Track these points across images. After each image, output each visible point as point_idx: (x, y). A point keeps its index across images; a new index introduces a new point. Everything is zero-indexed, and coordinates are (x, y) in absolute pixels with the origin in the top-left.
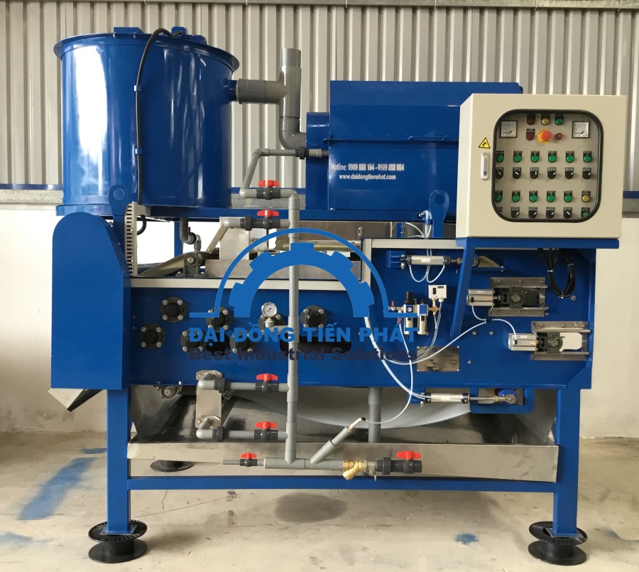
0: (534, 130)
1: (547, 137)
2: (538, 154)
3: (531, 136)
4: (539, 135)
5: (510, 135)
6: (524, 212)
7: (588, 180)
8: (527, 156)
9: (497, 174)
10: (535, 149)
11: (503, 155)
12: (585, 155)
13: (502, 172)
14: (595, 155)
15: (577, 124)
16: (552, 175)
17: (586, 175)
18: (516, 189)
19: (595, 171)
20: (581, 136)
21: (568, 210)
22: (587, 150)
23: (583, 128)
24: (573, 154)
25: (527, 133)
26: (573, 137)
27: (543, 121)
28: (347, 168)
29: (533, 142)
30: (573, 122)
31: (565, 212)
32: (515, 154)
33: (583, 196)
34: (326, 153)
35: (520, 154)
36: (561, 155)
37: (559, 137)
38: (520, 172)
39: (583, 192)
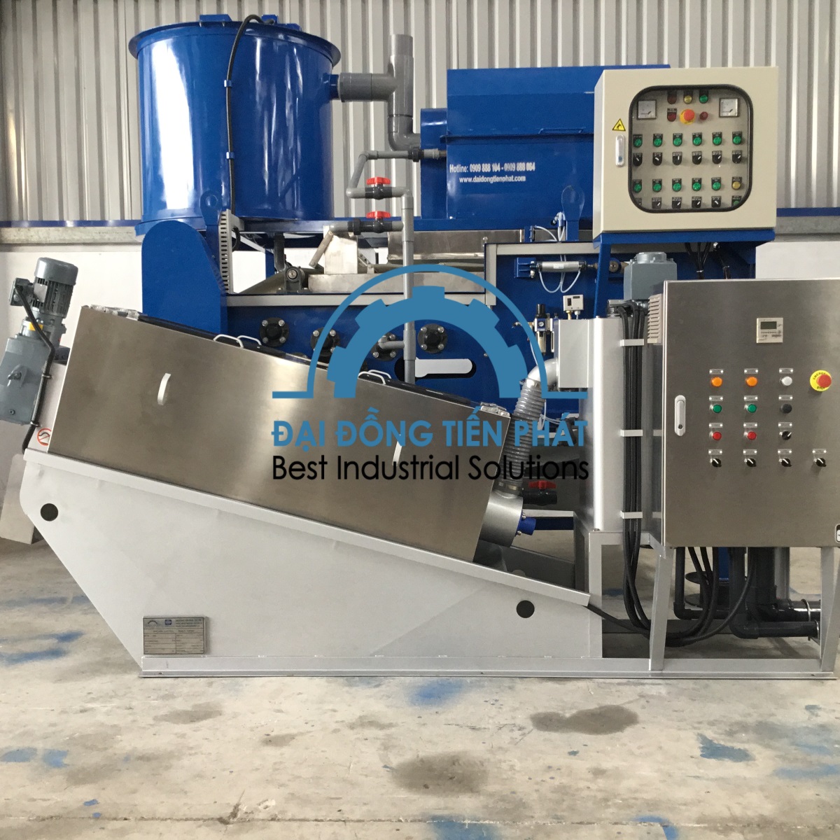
0: (676, 110)
1: (690, 117)
2: (681, 137)
3: (672, 116)
4: (681, 115)
5: (649, 116)
6: (667, 203)
7: (738, 164)
8: (668, 139)
9: (635, 161)
10: (678, 131)
11: (641, 139)
12: (734, 136)
13: (641, 159)
14: (745, 136)
15: (725, 101)
16: (697, 160)
17: (737, 159)
18: (658, 177)
19: (745, 154)
20: (729, 114)
21: (716, 199)
22: (736, 130)
23: (732, 106)
24: (720, 135)
25: (669, 114)
26: (720, 117)
27: (685, 99)
28: (468, 169)
29: (675, 123)
30: (720, 100)
31: (713, 201)
32: (655, 137)
33: (733, 182)
34: (443, 153)
35: (661, 137)
36: (708, 137)
37: (703, 117)
38: (661, 158)
39: (733, 178)
